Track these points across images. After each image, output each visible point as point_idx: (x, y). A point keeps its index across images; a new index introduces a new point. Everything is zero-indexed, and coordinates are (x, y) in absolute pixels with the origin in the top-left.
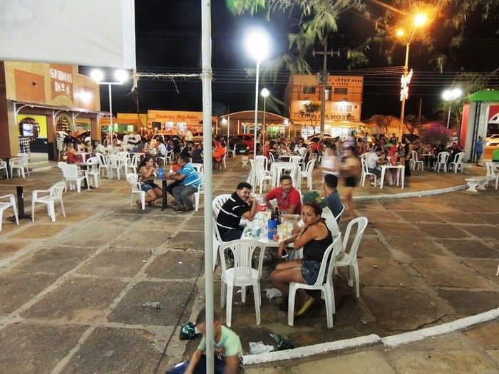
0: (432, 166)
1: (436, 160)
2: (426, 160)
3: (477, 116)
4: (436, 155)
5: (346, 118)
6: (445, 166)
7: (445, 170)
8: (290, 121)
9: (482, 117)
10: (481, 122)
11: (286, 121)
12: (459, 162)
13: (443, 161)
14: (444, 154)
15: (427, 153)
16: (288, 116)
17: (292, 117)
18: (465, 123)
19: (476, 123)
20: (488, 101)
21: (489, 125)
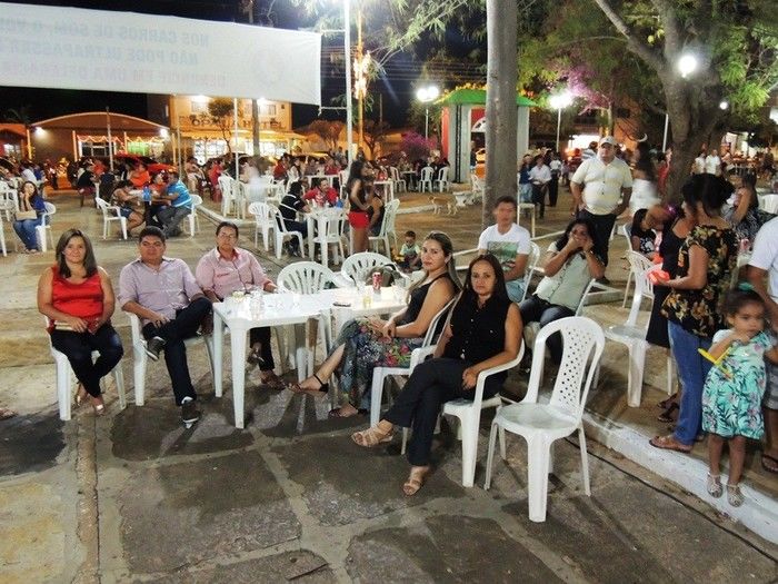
0: (415, 185)
1: (419, 178)
2: (407, 177)
3: (458, 122)
4: (419, 171)
5: (269, 125)
6: (430, 185)
7: (431, 188)
8: (172, 131)
9: (463, 124)
10: (464, 130)
11: (164, 132)
12: (444, 179)
13: (427, 179)
14: (429, 170)
15: (408, 170)
16: (166, 122)
17: (177, 124)
18: (446, 132)
19: (458, 133)
20: (469, 103)
21: (472, 133)
